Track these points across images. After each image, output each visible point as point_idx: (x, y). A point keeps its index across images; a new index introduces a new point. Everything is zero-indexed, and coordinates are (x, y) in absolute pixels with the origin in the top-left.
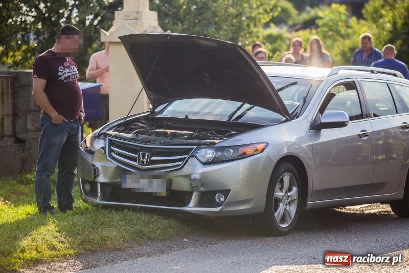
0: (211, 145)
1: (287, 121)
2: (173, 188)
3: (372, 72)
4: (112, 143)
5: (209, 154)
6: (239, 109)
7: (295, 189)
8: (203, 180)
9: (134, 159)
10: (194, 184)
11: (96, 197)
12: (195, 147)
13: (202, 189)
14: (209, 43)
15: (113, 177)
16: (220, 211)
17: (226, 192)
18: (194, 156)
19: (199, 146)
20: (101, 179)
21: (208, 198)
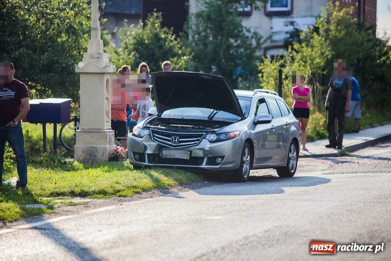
0: (213, 132)
1: (242, 120)
2: (192, 155)
3: (267, 92)
4: (153, 132)
5: (213, 137)
6: (212, 113)
7: (249, 157)
8: (211, 151)
9: (169, 141)
10: (206, 153)
11: (145, 162)
12: (205, 133)
13: (210, 156)
14: (208, 77)
15: (155, 150)
16: (220, 167)
17: (223, 157)
18: (205, 138)
19: (207, 133)
20: (149, 151)
21: (212, 160)
